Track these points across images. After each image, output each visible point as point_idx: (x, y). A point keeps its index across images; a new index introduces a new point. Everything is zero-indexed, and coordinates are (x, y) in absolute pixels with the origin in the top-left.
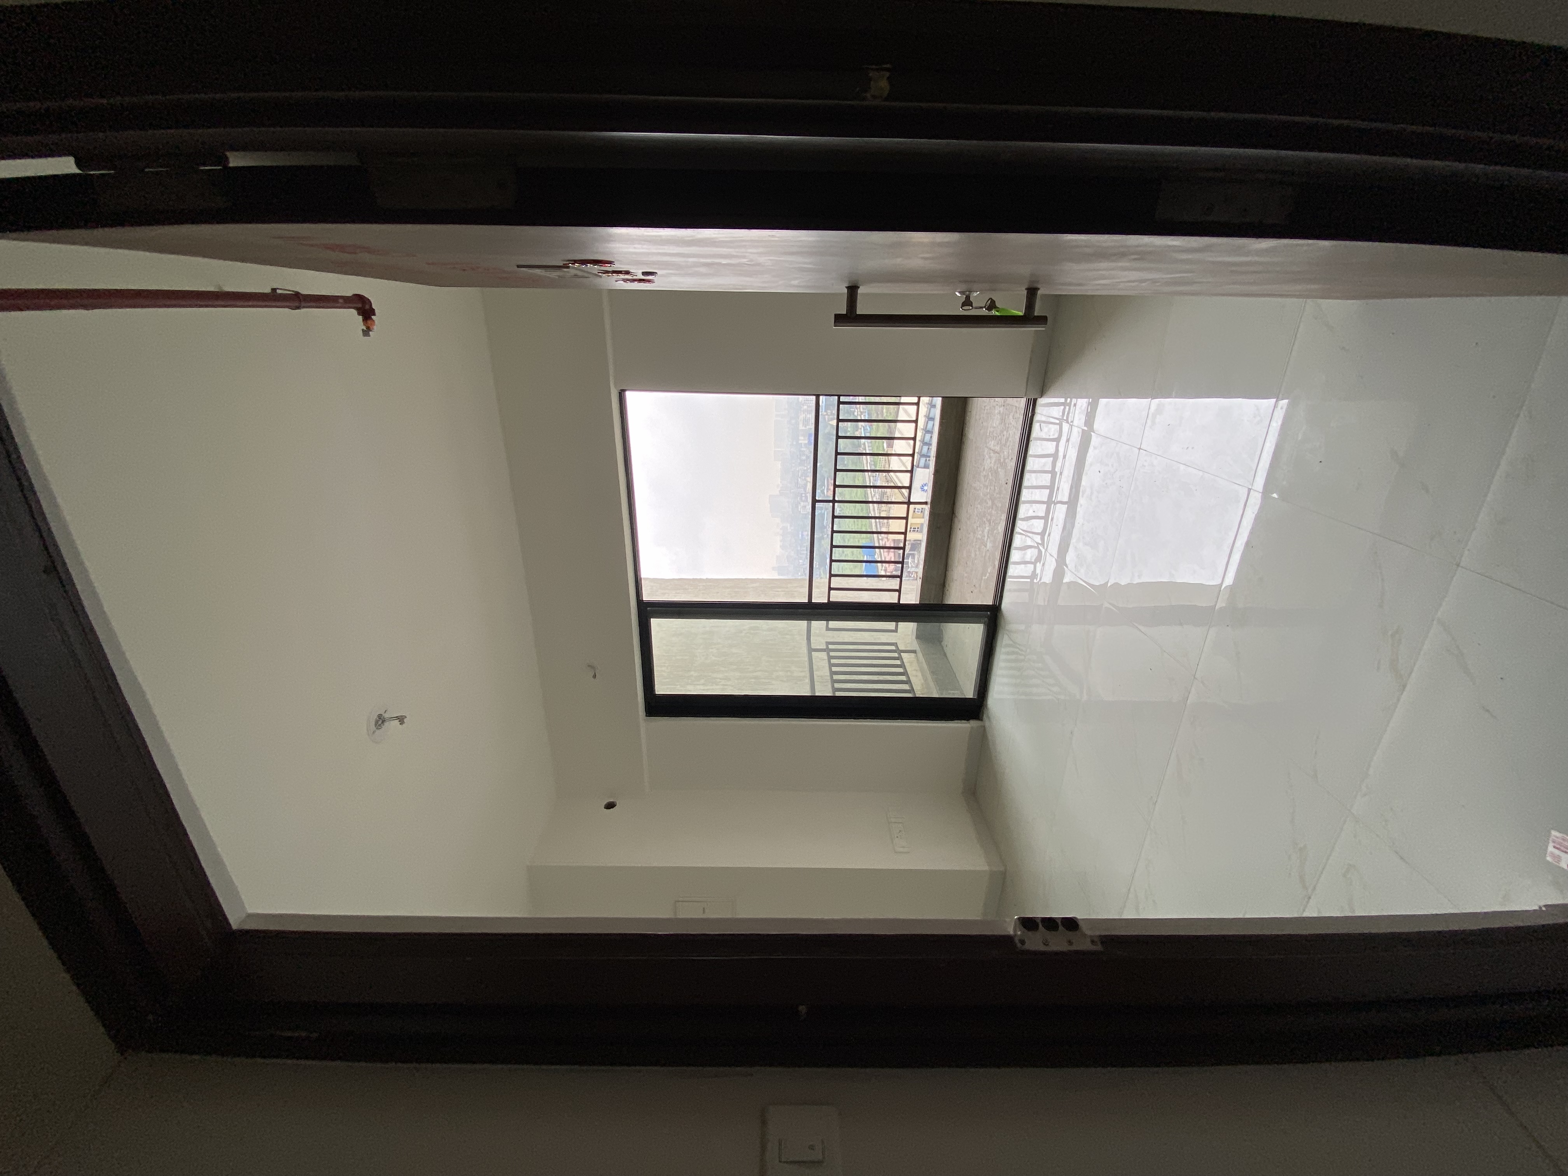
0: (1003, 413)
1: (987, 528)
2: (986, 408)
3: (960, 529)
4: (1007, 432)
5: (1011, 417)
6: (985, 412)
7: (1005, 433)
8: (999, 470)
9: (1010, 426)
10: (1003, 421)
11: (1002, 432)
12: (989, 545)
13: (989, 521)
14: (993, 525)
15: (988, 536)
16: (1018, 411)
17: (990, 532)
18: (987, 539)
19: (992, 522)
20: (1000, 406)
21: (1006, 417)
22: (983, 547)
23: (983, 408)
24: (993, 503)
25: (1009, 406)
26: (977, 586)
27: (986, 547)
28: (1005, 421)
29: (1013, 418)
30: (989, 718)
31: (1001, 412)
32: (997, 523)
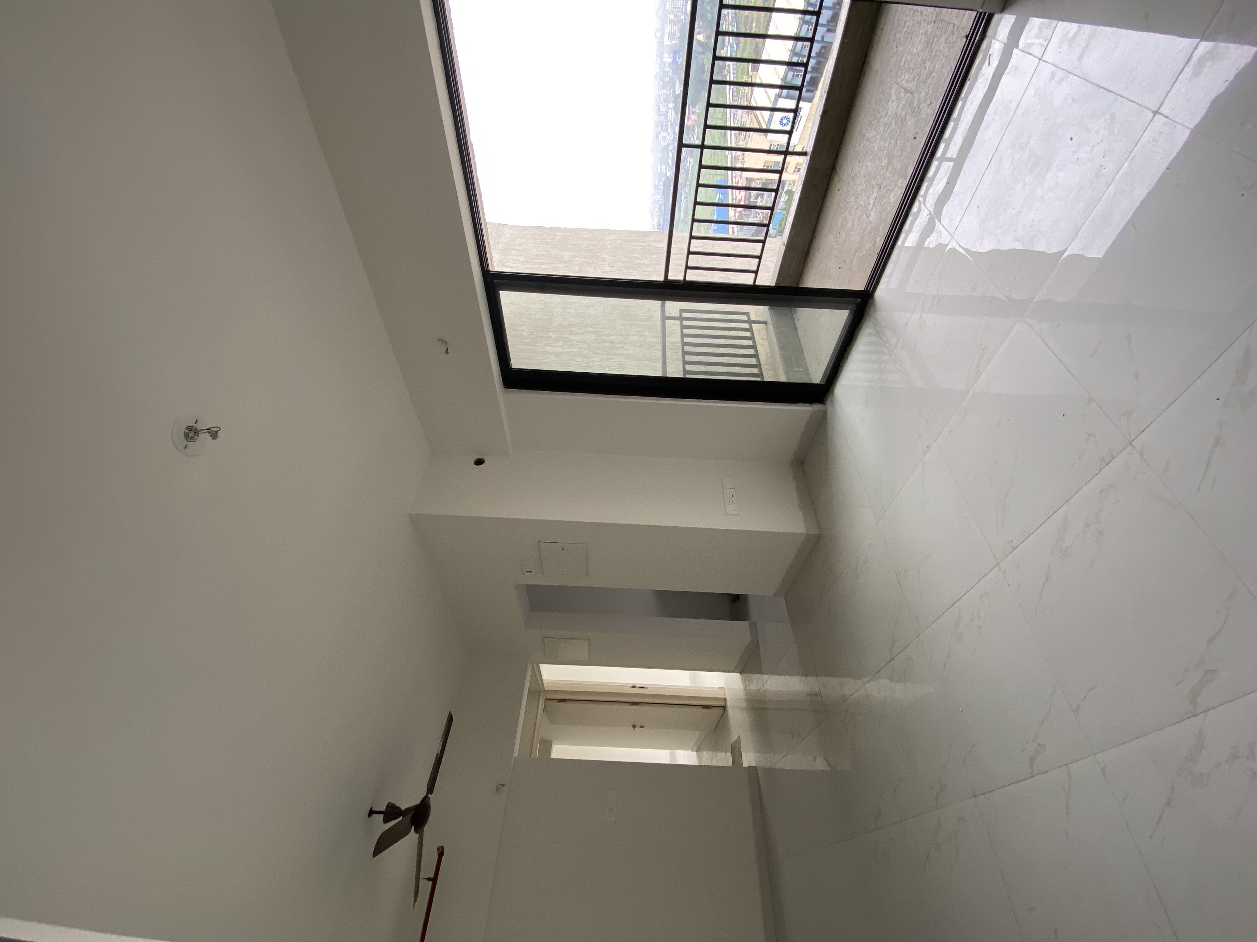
0: (931, 34)
1: (875, 194)
2: (907, 24)
3: (839, 190)
4: (932, 62)
5: (943, 40)
6: (904, 30)
7: (928, 64)
8: (908, 117)
9: (938, 53)
10: (929, 46)
11: (924, 61)
12: (873, 215)
13: (880, 186)
14: (885, 190)
15: (874, 204)
16: (956, 33)
17: (877, 200)
18: (872, 208)
19: (883, 187)
20: (929, 23)
21: (935, 40)
22: (865, 216)
23: (902, 23)
24: (890, 163)
25: (943, 23)
26: (848, 262)
27: (868, 218)
28: (931, 46)
29: (946, 43)
30: (832, 403)
31: (929, 33)
32: (889, 190)
